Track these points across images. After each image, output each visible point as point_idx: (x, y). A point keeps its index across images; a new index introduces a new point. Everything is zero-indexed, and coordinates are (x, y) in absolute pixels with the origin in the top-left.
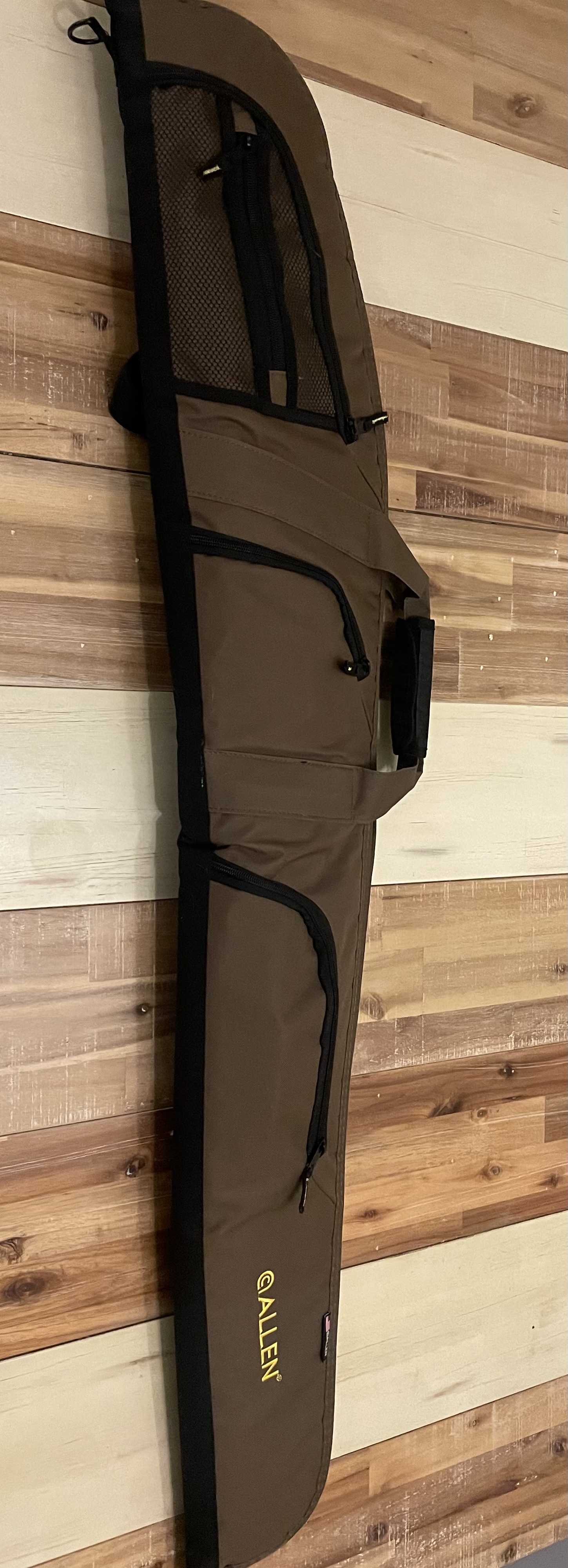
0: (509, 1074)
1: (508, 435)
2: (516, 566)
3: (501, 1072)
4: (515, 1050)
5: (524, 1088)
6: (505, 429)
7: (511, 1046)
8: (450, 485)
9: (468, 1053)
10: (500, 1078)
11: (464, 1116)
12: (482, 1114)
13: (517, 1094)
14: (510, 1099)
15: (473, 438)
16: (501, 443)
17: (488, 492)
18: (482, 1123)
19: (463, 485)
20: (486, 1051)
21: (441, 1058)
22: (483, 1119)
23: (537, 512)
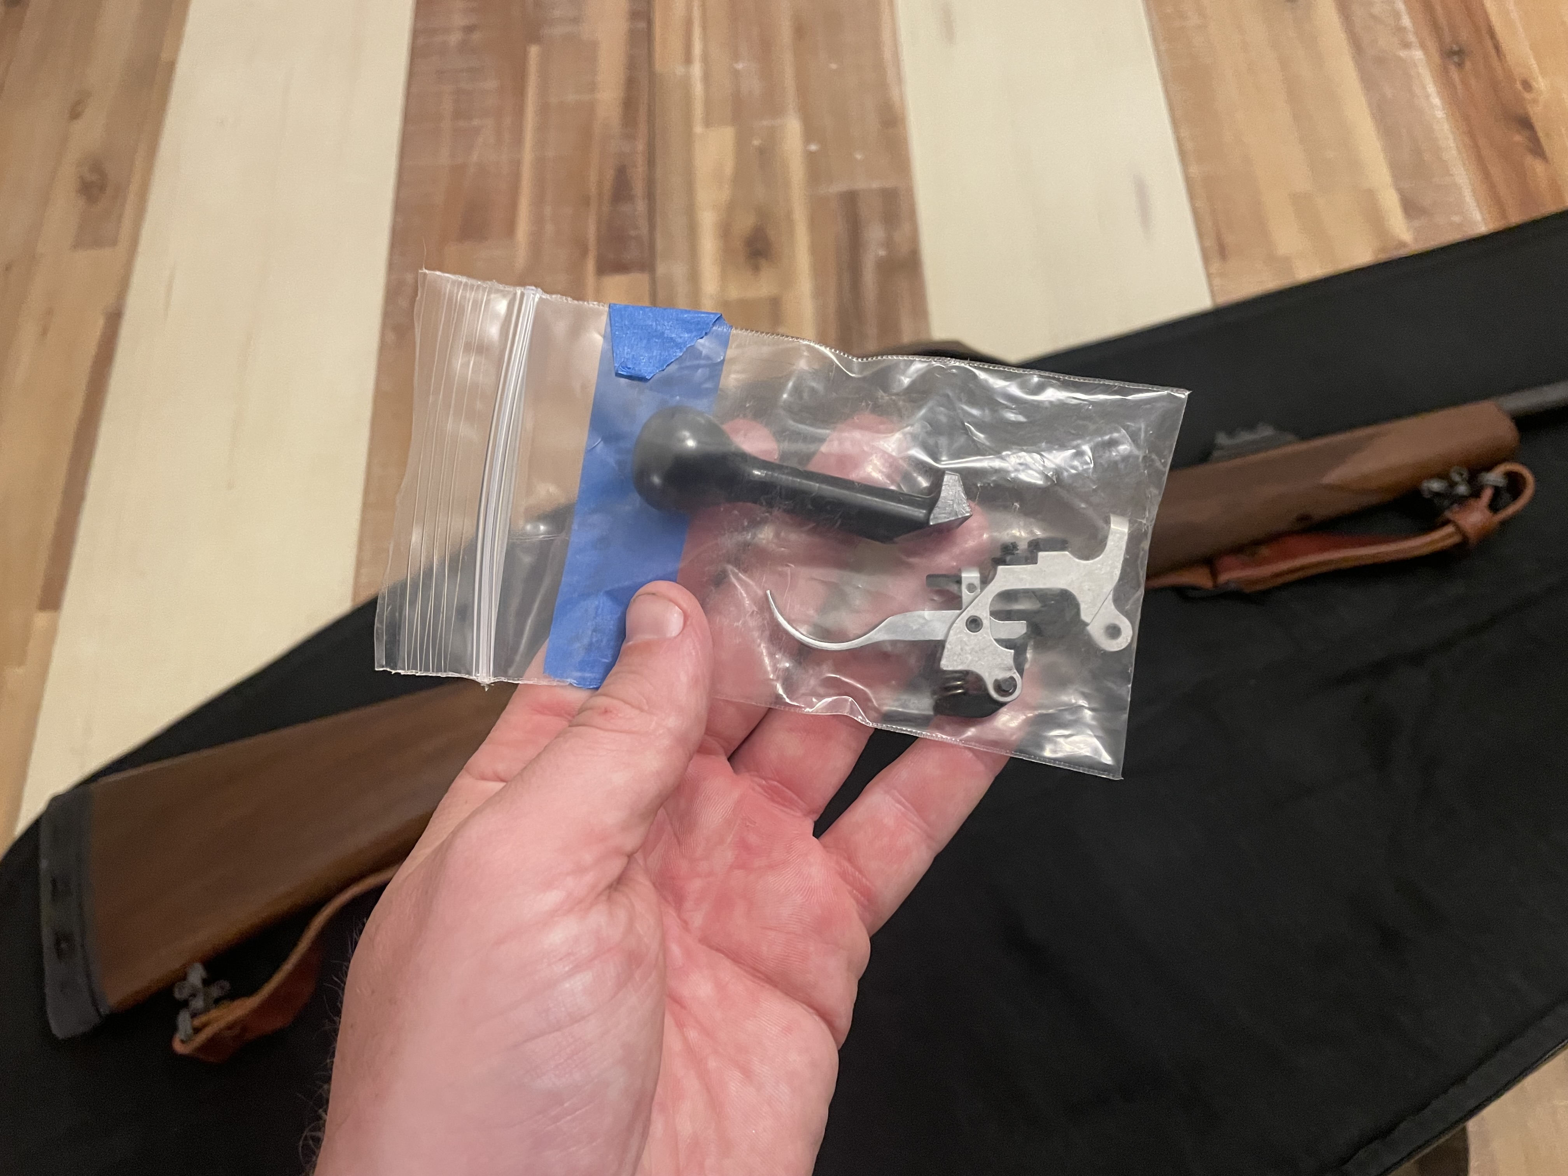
0: (1460, 53)
1: (528, 156)
2: (708, 123)
3: (1460, 65)
4: (1423, 46)
5: (1477, 30)
6: (521, 161)
7: (1418, 54)
8: (608, 228)
9: (1440, 114)
10: (1468, 65)
11: (1536, 112)
12: (1527, 85)
13: (1487, 38)
14: (1497, 48)
15: (539, 201)
16: (540, 163)
17: (610, 174)
18: (1541, 84)
20: (1431, 89)
21: (1454, 152)
22: (1534, 84)
23: (629, 104)
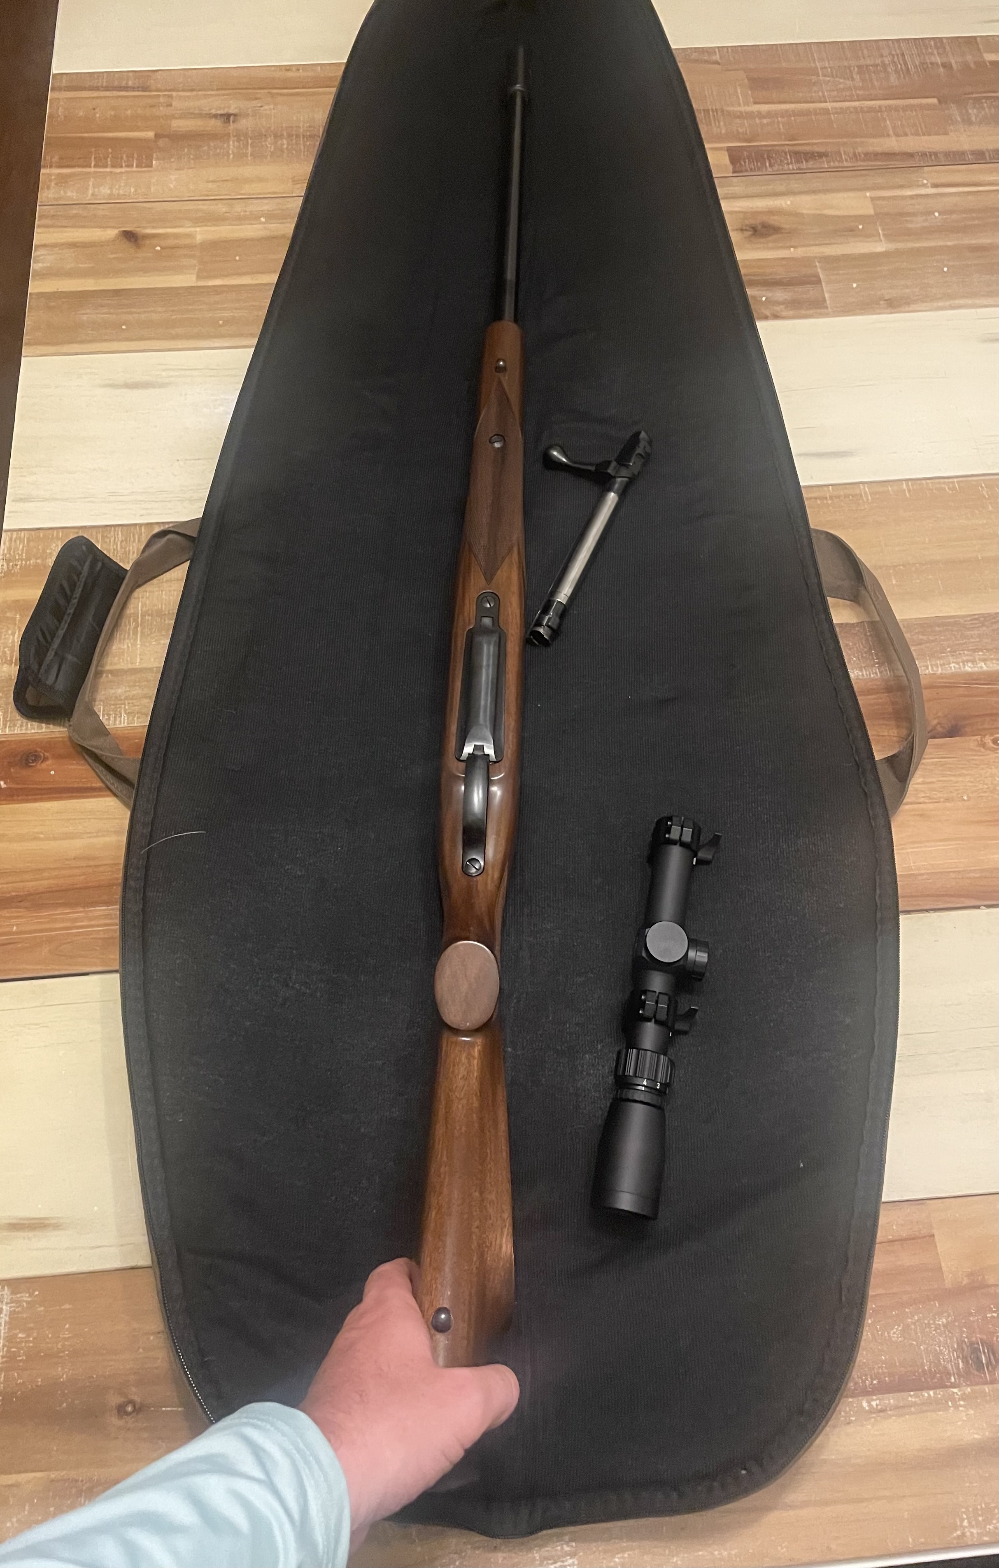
1: (829, 105)
2: (872, 199)
6: (826, 102)
8: (769, 151)
16: (826, 112)
17: (818, 149)
19: (787, 149)
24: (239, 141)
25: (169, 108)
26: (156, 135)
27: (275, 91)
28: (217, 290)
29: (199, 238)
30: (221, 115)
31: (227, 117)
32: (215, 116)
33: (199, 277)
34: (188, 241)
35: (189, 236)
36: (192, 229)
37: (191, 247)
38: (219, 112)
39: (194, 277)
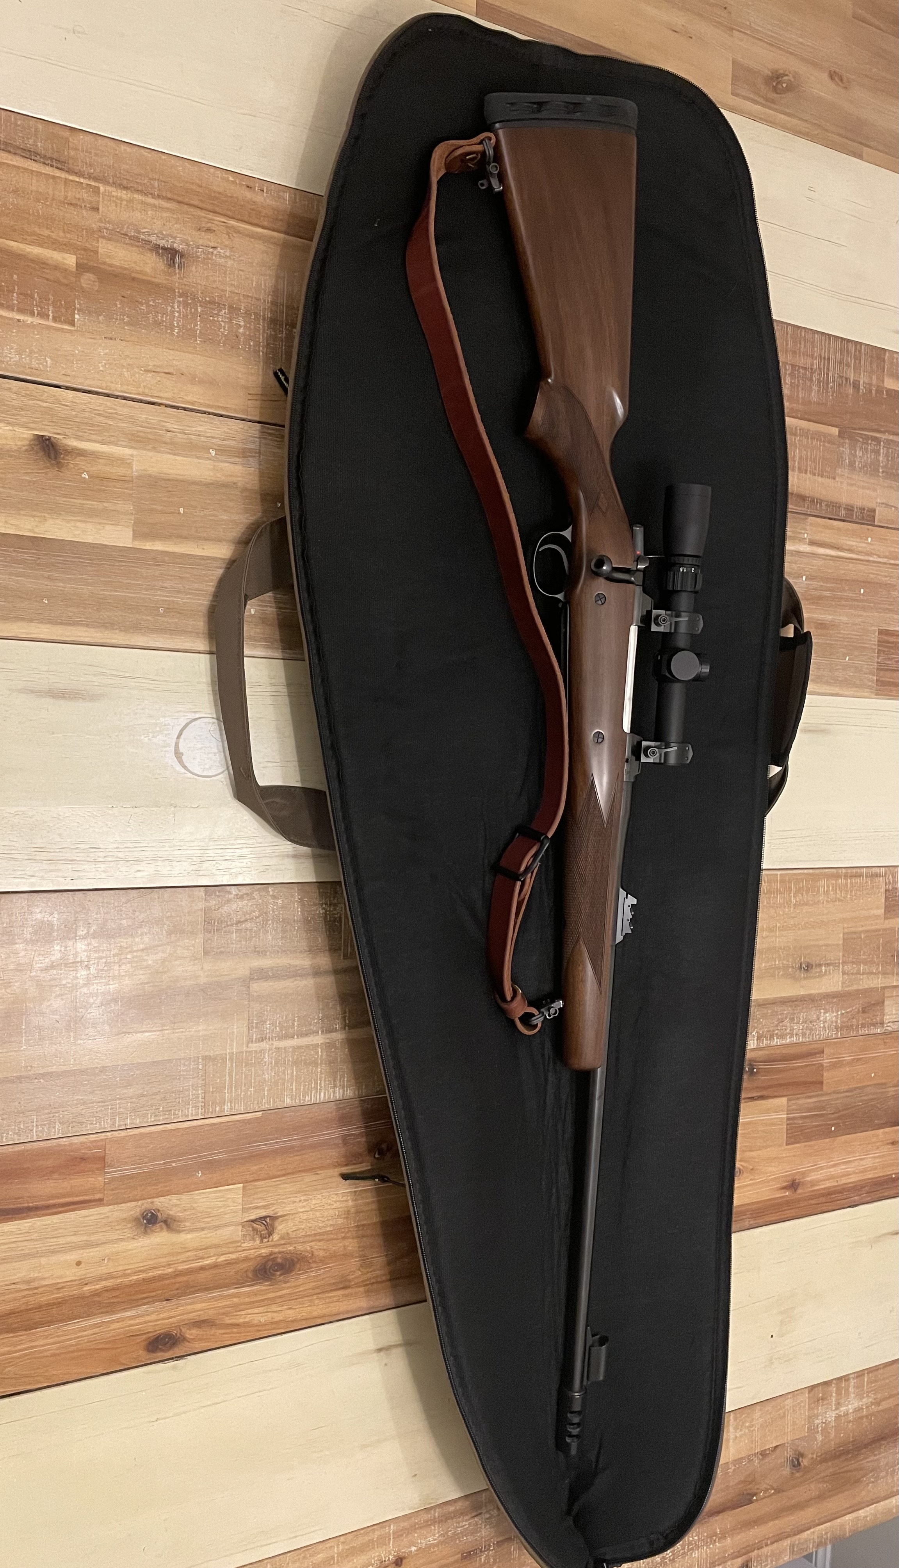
0: (750, 1073)
4: (758, 1049)
5: (765, 1088)
7: (753, 1044)
13: (759, 1094)
14: (752, 1099)
24: (186, 304)
25: (94, 213)
26: (78, 265)
27: (232, 223)
28: (159, 558)
29: (137, 468)
30: (164, 248)
31: (171, 255)
32: (156, 248)
33: (136, 536)
34: (121, 471)
35: (122, 461)
36: (128, 451)
37: (123, 480)
38: (162, 243)
39: (129, 533)
